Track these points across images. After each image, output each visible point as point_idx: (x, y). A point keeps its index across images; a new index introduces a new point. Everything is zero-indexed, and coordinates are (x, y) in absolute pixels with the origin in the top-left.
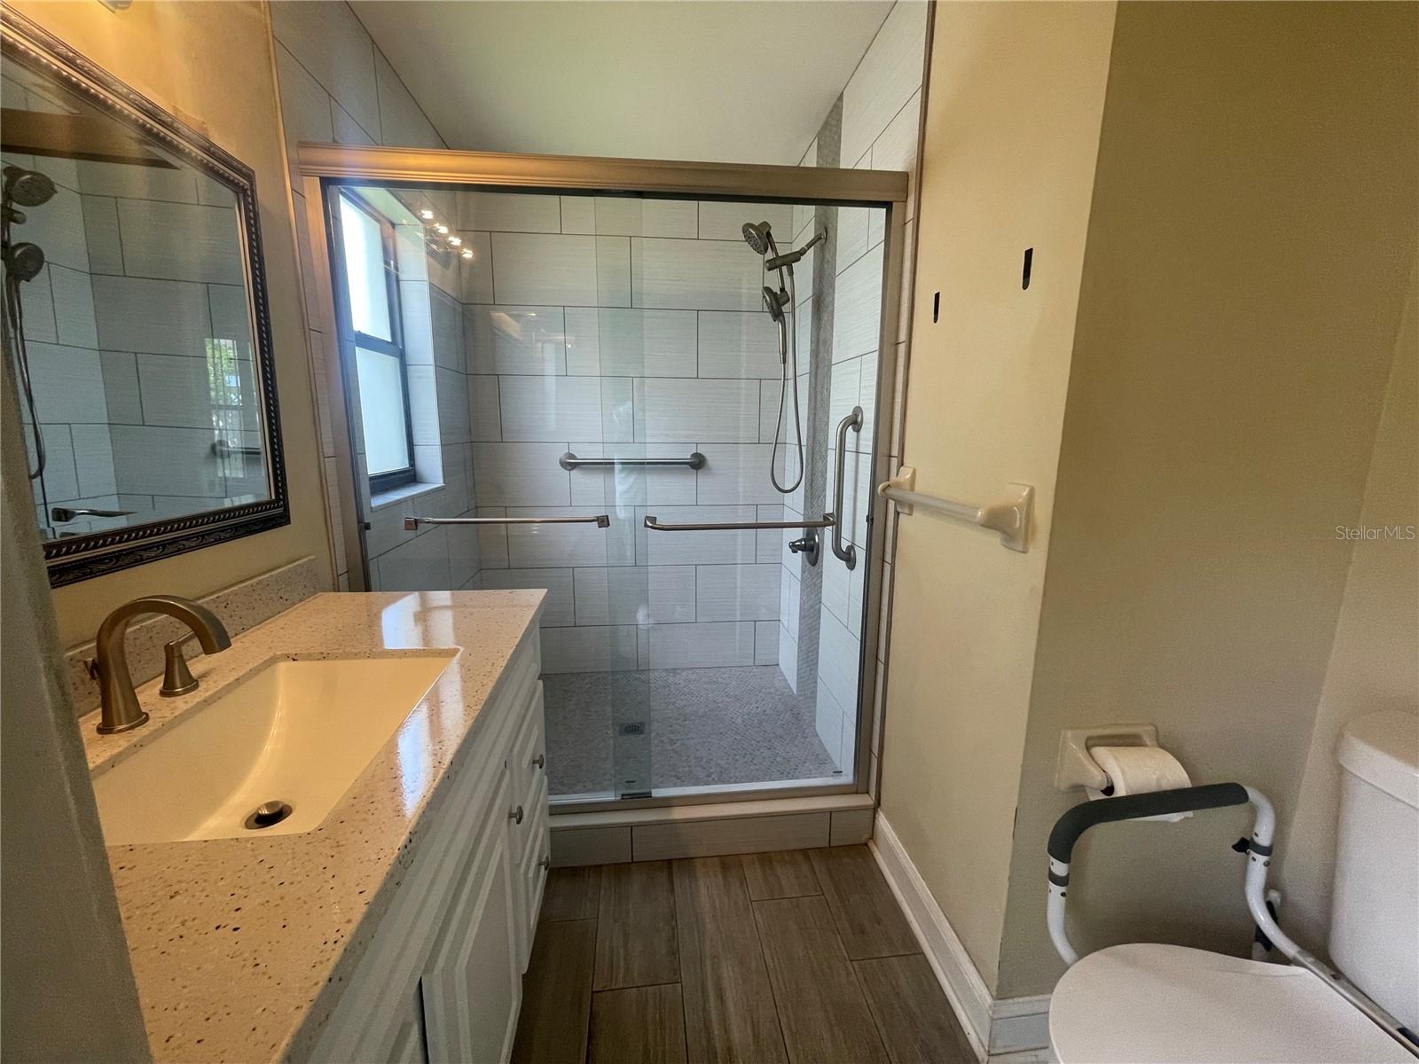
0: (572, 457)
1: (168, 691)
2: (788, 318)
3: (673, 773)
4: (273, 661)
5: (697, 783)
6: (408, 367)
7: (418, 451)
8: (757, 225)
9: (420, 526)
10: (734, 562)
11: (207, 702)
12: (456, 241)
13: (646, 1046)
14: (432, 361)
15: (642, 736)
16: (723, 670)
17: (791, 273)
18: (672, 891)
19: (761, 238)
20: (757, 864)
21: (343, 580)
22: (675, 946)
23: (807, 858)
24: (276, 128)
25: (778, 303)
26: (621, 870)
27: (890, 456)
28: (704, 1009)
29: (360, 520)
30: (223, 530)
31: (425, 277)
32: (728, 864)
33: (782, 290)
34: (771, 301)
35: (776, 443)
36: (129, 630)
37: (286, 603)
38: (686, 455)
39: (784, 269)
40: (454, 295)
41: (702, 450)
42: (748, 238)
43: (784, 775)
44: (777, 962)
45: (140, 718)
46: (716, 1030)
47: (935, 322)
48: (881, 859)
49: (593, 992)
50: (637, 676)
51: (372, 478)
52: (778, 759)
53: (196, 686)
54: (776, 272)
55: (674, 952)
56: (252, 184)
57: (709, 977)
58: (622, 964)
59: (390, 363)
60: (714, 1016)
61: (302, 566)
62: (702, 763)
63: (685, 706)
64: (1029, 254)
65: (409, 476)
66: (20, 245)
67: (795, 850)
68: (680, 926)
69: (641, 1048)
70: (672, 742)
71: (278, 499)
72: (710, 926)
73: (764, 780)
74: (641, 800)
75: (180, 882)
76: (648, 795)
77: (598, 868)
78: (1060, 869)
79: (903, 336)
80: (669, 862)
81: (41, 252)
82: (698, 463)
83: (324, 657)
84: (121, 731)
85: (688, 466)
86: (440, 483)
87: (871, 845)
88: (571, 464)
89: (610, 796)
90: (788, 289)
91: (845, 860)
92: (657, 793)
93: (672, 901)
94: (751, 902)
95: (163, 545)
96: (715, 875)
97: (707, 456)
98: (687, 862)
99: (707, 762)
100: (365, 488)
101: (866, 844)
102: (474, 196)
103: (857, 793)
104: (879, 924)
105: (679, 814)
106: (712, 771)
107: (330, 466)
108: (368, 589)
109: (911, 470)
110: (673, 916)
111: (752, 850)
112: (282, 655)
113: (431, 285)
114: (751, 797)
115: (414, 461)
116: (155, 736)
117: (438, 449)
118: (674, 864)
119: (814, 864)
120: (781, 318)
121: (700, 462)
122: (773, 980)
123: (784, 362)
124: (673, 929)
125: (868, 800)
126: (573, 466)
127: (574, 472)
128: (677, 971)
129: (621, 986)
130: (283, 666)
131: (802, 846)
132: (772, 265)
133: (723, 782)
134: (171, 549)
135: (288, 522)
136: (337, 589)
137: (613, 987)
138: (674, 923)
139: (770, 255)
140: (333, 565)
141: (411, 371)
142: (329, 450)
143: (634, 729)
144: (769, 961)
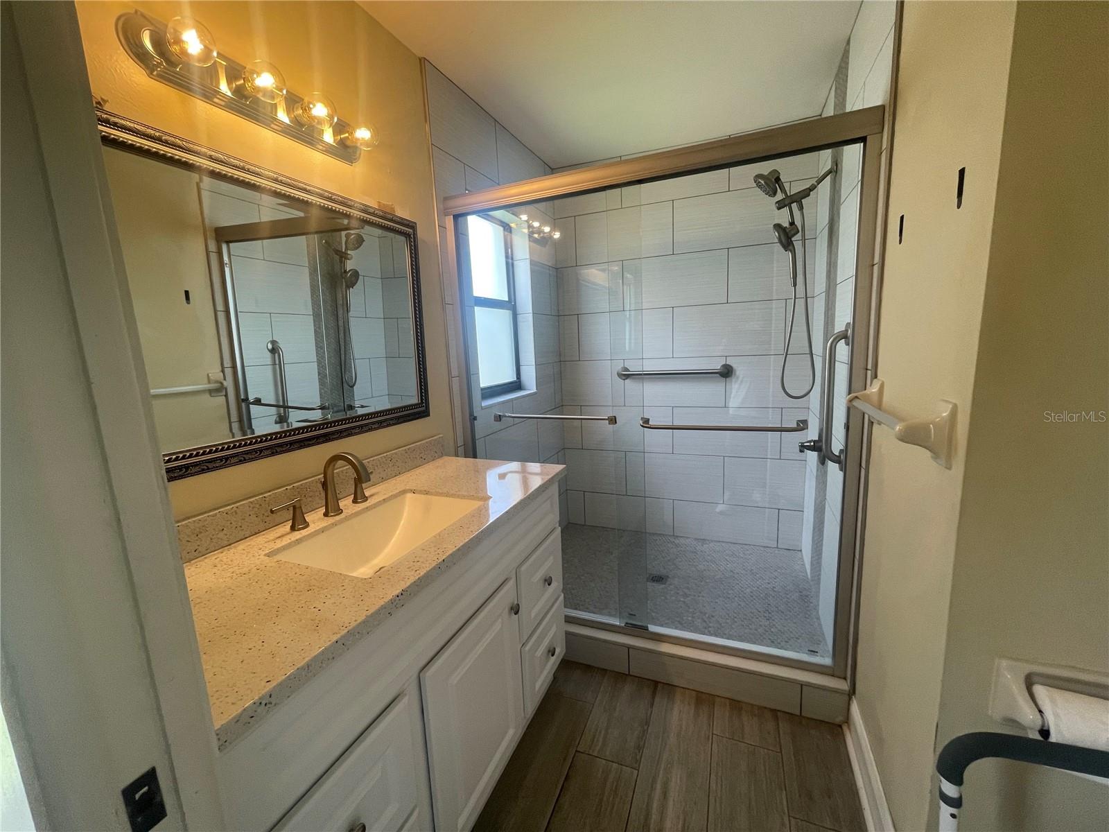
0: (627, 370)
1: (355, 501)
2: (798, 245)
3: (678, 619)
4: (404, 492)
5: (696, 630)
6: (518, 316)
7: (523, 369)
8: (766, 174)
9: (503, 419)
10: (765, 457)
11: (367, 509)
12: (547, 229)
13: (601, 800)
14: (531, 311)
15: (664, 586)
16: (746, 547)
17: (801, 208)
18: (652, 705)
19: (772, 184)
20: (728, 707)
21: (461, 450)
22: (642, 743)
23: (776, 718)
24: (432, 194)
25: (787, 236)
26: (621, 677)
27: (867, 369)
28: (649, 796)
29: (471, 414)
30: (391, 419)
31: (528, 257)
32: (703, 700)
33: (792, 223)
34: (779, 235)
35: (787, 354)
36: (335, 471)
37: (424, 461)
38: (717, 365)
39: (794, 206)
40: (550, 264)
41: (730, 362)
42: (759, 185)
43: (773, 643)
44: (720, 788)
45: (339, 511)
46: (654, 817)
47: (900, 243)
48: (852, 746)
49: (576, 751)
50: (672, 540)
51: (482, 389)
52: (772, 630)
53: (367, 500)
54: (786, 210)
55: (639, 748)
56: (414, 231)
57: (661, 776)
58: (601, 740)
59: (506, 314)
60: (655, 805)
61: (436, 440)
62: (704, 617)
63: (705, 570)
64: (962, 172)
65: (517, 385)
66: (350, 271)
67: (766, 708)
68: (649, 731)
69: (597, 800)
70: (686, 595)
71: (422, 402)
72: (672, 740)
73: (754, 643)
74: (639, 630)
75: (314, 586)
76: (646, 629)
77: (604, 671)
78: (950, 789)
79: (877, 259)
80: (656, 683)
81: (358, 273)
82: (727, 372)
83: (427, 493)
84: (332, 516)
85: (718, 375)
86: (534, 390)
87: (845, 728)
88: (626, 375)
89: (616, 622)
90: (798, 223)
91: (813, 732)
92: (653, 628)
93: (649, 712)
94: (713, 734)
95: (361, 426)
96: (689, 704)
97: (734, 366)
98: (670, 688)
99: (709, 617)
100: (477, 395)
101: (840, 726)
102: (557, 202)
103: (833, 676)
104: (829, 797)
105: (666, 648)
106: (711, 625)
107: (455, 382)
108: (475, 456)
109: (880, 382)
110: (647, 723)
111: (728, 695)
112: (409, 489)
113: (531, 262)
114: (739, 654)
115: (520, 376)
116: (341, 522)
117: (534, 368)
118: (660, 686)
119: (780, 724)
120: (791, 247)
121: (728, 373)
122: (712, 800)
123: (795, 285)
124: (644, 732)
125: (844, 686)
126: (627, 376)
127: (627, 381)
128: (638, 762)
129: (595, 754)
130: (409, 495)
131: (773, 707)
132: (781, 205)
133: (716, 636)
134: (365, 429)
135: (429, 415)
136: (457, 455)
137: (591, 753)
138: (646, 728)
139: (780, 196)
140: (455, 442)
141: (520, 318)
142: (455, 372)
143: (659, 579)
144: (713, 786)
